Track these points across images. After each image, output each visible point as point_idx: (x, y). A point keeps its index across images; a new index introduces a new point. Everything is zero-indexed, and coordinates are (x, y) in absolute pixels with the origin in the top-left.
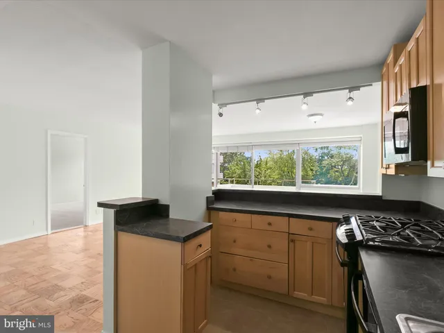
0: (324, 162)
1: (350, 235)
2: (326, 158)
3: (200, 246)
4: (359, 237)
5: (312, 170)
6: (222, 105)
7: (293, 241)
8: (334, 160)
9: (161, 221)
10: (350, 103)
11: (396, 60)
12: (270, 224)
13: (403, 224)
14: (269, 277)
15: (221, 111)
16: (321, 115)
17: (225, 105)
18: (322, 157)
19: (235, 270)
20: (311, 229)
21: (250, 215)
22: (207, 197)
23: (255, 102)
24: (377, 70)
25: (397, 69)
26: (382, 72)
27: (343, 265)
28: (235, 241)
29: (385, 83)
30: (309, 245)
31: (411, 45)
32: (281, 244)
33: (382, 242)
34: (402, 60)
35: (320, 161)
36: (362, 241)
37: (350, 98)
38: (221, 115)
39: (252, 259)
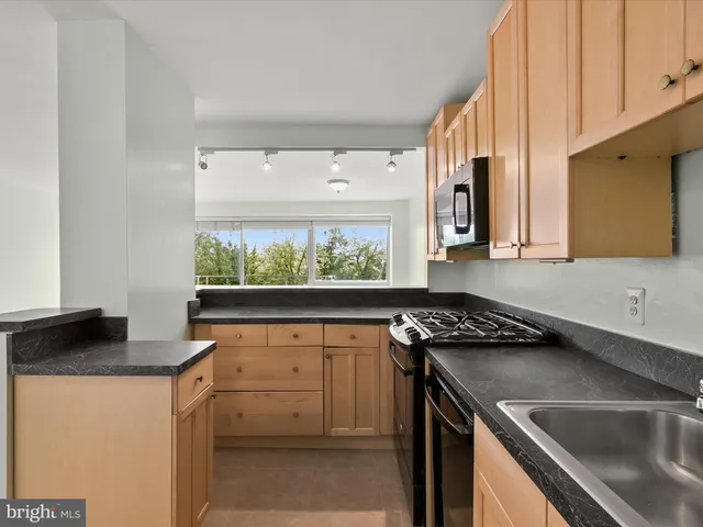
0: (335, 251)
1: (413, 334)
2: (338, 245)
3: (201, 379)
4: (424, 337)
5: (319, 262)
6: (206, 150)
7: (329, 357)
8: (349, 248)
9: (114, 347)
10: (392, 169)
11: (447, 124)
12: (296, 336)
13: (460, 318)
14: (296, 415)
15: (203, 159)
16: (347, 182)
17: (212, 150)
18: (332, 243)
19: (240, 415)
20: (353, 337)
21: (265, 326)
22: (189, 302)
23: (263, 152)
24: (423, 132)
25: (449, 134)
26: (427, 133)
27: (406, 373)
28: (239, 370)
29: (431, 150)
30: (350, 359)
31: (468, 108)
32: (313, 363)
33: (450, 337)
34: (456, 124)
35: (329, 249)
36: (428, 340)
37: (392, 163)
38: (204, 166)
39: (268, 392)
